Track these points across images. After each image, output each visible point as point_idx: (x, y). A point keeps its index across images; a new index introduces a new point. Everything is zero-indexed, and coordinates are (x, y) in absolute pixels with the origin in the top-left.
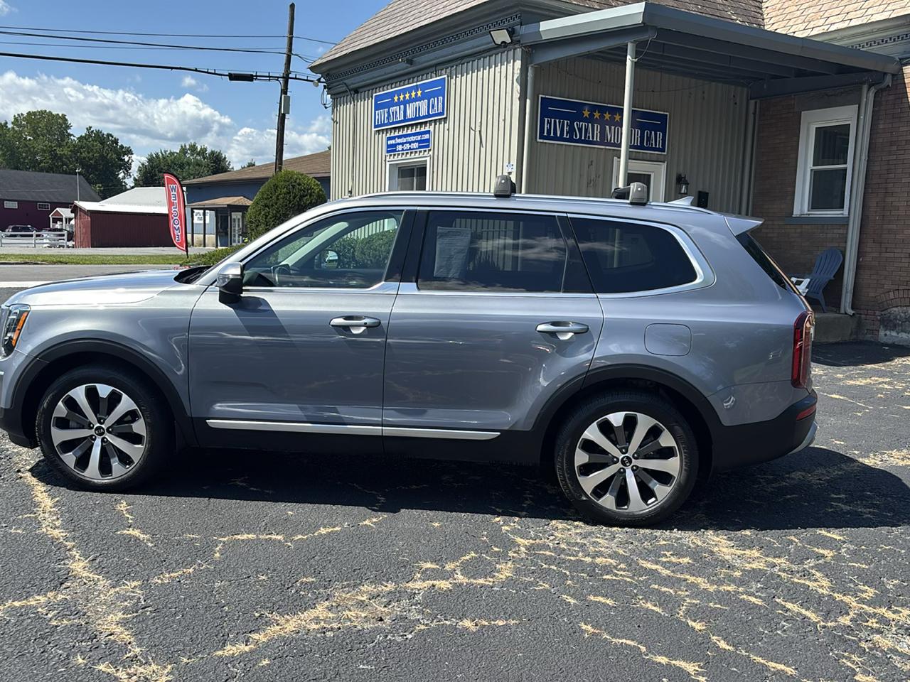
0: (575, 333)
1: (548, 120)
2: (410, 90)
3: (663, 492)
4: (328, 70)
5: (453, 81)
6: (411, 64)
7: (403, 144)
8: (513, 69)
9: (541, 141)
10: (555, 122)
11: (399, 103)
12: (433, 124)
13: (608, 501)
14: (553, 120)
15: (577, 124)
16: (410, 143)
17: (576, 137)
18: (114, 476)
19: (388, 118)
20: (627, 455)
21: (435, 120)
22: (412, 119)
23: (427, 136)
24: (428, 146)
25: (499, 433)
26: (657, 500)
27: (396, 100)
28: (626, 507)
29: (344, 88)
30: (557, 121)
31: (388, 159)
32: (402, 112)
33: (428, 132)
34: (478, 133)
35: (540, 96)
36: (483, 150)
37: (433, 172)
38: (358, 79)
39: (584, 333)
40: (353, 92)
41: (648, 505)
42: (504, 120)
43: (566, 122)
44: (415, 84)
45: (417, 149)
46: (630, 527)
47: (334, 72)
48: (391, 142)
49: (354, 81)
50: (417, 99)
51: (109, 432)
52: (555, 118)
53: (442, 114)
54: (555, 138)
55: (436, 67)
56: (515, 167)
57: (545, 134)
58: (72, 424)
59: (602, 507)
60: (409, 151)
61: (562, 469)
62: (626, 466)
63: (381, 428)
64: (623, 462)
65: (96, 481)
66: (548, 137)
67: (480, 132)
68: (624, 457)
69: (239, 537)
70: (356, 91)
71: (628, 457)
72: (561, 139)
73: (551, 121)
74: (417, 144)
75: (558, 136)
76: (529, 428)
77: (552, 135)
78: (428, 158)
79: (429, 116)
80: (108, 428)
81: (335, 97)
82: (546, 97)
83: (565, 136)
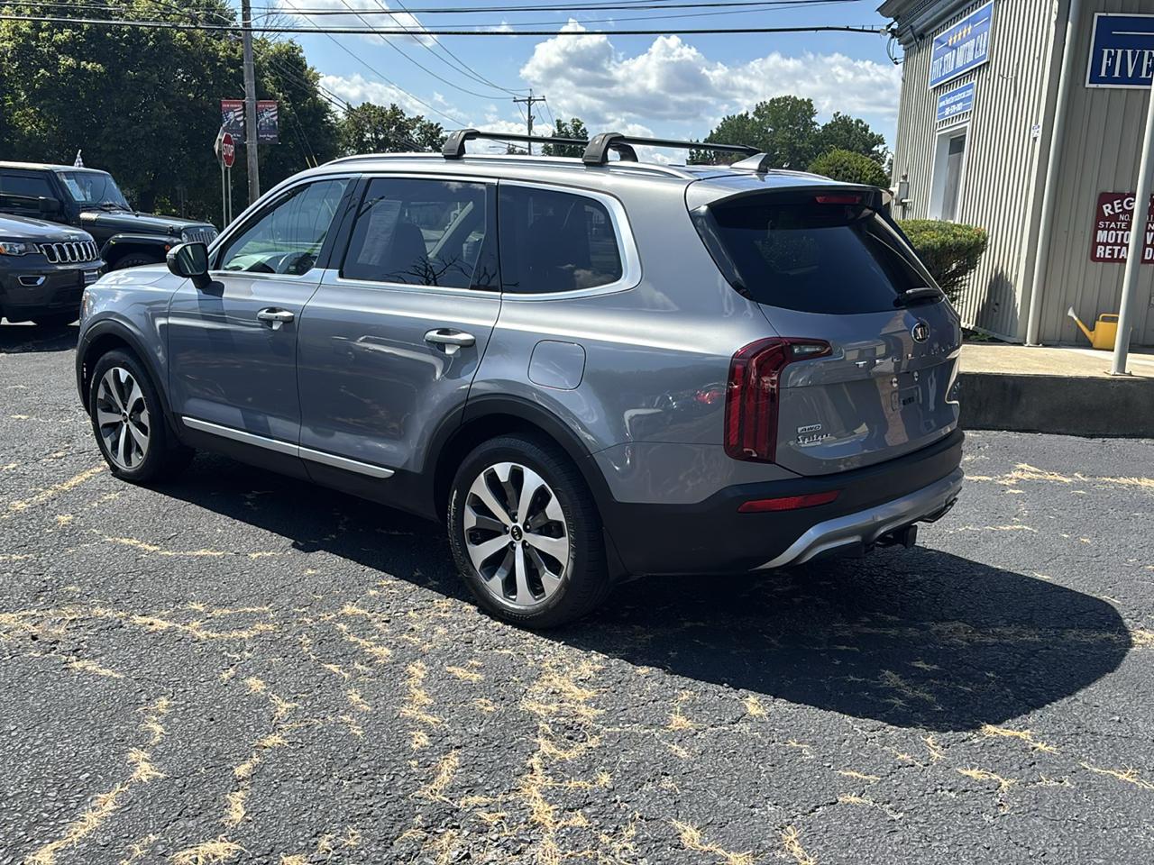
0: (461, 346)
1: (1110, 53)
2: (963, 27)
3: (551, 585)
4: (899, 9)
5: (1000, 7)
7: (950, 105)
9: (1094, 86)
10: (1124, 55)
11: (952, 49)
12: (977, 73)
13: (496, 587)
14: (1120, 52)
16: (957, 103)
18: (132, 466)
19: (942, 70)
20: (517, 524)
21: (980, 67)
22: (961, 69)
23: (970, 92)
24: (969, 106)
25: (393, 472)
26: (545, 596)
27: (950, 44)
28: (514, 597)
29: (912, 34)
30: (1129, 52)
31: (937, 129)
32: (953, 59)
33: (972, 86)
34: (1014, 80)
35: (1096, 15)
36: (1016, 105)
37: (971, 142)
38: (922, 18)
39: (472, 347)
40: (919, 39)
41: (535, 600)
42: (1039, 58)
43: (1147, 52)
44: (966, 18)
45: (961, 110)
47: (904, 11)
48: (942, 104)
49: (920, 22)
50: (967, 39)
51: (130, 419)
52: (1125, 48)
53: (986, 56)
54: (1123, 79)
56: (1041, 129)
57: (1103, 74)
58: (110, 407)
59: (489, 593)
60: (951, 117)
62: (516, 539)
63: (297, 447)
64: (513, 535)
65: (122, 468)
66: (1110, 79)
68: (514, 527)
70: (922, 36)
71: (517, 528)
72: (1136, 80)
73: (1116, 53)
74: (961, 104)
75: (1130, 76)
76: (419, 470)
77: (1117, 75)
78: (967, 124)
79: (975, 61)
80: (130, 415)
81: (906, 47)
82: (1110, 15)
83: (1144, 76)
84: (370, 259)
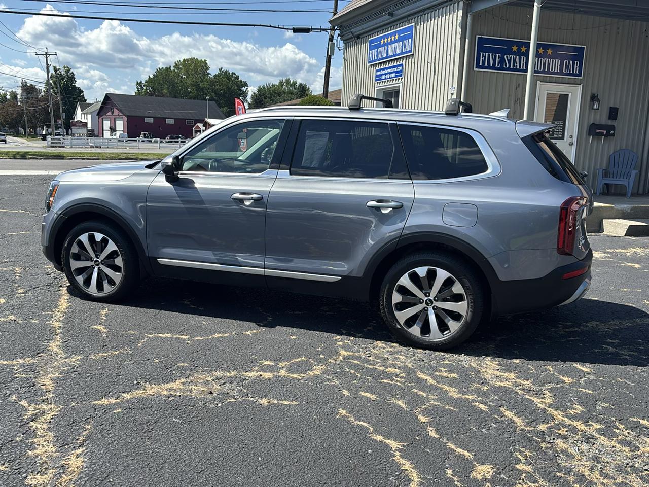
0: (393, 208)
1: (483, 54)
2: (391, 35)
3: (454, 326)
4: (341, 23)
5: (418, 27)
6: (392, 16)
7: (385, 74)
8: (457, 17)
9: (477, 69)
10: (489, 55)
11: (384, 45)
12: (405, 59)
13: (415, 330)
14: (487, 54)
15: (507, 56)
16: (390, 73)
17: (506, 66)
18: (105, 292)
19: (377, 56)
20: (429, 298)
21: (406, 56)
22: (392, 56)
23: (400, 68)
24: (401, 75)
25: (340, 278)
26: (450, 332)
27: (382, 43)
28: (428, 335)
29: (351, 36)
30: (491, 54)
31: (376, 86)
32: (386, 51)
33: (401, 65)
34: (433, 64)
35: (477, 36)
36: (436, 77)
37: (404, 94)
38: (359, 28)
39: (399, 209)
40: (356, 38)
41: (444, 335)
42: (450, 55)
43: (497, 55)
44: (394, 31)
45: (394, 77)
46: (430, 350)
47: (345, 24)
48: (379, 73)
49: (357, 30)
50: (396, 41)
51: (103, 264)
52: (489, 52)
53: (410, 51)
54: (489, 67)
55: (407, 18)
56: (455, 90)
57: (481, 65)
58: (82, 258)
59: (411, 334)
60: (389, 80)
61: (383, 305)
62: (429, 306)
63: (263, 270)
64: (427, 303)
65: (94, 294)
66: (481, 68)
67: (434, 64)
68: (427, 300)
69: (161, 335)
70: (358, 37)
71: (430, 300)
72: (494, 68)
73: (485, 54)
74: (394, 74)
75: (491, 65)
76: (360, 275)
77: (486, 65)
78: (401, 84)
79: (402, 53)
80: (102, 261)
81: (345, 42)
82: (482, 36)
83: (497, 66)
84: (311, 164)
